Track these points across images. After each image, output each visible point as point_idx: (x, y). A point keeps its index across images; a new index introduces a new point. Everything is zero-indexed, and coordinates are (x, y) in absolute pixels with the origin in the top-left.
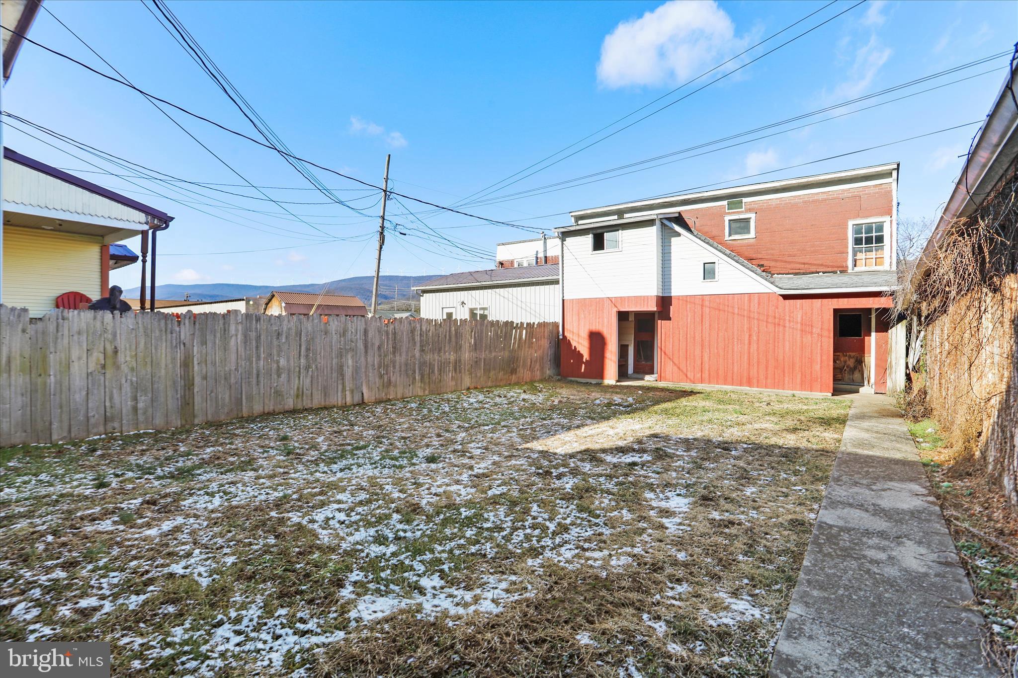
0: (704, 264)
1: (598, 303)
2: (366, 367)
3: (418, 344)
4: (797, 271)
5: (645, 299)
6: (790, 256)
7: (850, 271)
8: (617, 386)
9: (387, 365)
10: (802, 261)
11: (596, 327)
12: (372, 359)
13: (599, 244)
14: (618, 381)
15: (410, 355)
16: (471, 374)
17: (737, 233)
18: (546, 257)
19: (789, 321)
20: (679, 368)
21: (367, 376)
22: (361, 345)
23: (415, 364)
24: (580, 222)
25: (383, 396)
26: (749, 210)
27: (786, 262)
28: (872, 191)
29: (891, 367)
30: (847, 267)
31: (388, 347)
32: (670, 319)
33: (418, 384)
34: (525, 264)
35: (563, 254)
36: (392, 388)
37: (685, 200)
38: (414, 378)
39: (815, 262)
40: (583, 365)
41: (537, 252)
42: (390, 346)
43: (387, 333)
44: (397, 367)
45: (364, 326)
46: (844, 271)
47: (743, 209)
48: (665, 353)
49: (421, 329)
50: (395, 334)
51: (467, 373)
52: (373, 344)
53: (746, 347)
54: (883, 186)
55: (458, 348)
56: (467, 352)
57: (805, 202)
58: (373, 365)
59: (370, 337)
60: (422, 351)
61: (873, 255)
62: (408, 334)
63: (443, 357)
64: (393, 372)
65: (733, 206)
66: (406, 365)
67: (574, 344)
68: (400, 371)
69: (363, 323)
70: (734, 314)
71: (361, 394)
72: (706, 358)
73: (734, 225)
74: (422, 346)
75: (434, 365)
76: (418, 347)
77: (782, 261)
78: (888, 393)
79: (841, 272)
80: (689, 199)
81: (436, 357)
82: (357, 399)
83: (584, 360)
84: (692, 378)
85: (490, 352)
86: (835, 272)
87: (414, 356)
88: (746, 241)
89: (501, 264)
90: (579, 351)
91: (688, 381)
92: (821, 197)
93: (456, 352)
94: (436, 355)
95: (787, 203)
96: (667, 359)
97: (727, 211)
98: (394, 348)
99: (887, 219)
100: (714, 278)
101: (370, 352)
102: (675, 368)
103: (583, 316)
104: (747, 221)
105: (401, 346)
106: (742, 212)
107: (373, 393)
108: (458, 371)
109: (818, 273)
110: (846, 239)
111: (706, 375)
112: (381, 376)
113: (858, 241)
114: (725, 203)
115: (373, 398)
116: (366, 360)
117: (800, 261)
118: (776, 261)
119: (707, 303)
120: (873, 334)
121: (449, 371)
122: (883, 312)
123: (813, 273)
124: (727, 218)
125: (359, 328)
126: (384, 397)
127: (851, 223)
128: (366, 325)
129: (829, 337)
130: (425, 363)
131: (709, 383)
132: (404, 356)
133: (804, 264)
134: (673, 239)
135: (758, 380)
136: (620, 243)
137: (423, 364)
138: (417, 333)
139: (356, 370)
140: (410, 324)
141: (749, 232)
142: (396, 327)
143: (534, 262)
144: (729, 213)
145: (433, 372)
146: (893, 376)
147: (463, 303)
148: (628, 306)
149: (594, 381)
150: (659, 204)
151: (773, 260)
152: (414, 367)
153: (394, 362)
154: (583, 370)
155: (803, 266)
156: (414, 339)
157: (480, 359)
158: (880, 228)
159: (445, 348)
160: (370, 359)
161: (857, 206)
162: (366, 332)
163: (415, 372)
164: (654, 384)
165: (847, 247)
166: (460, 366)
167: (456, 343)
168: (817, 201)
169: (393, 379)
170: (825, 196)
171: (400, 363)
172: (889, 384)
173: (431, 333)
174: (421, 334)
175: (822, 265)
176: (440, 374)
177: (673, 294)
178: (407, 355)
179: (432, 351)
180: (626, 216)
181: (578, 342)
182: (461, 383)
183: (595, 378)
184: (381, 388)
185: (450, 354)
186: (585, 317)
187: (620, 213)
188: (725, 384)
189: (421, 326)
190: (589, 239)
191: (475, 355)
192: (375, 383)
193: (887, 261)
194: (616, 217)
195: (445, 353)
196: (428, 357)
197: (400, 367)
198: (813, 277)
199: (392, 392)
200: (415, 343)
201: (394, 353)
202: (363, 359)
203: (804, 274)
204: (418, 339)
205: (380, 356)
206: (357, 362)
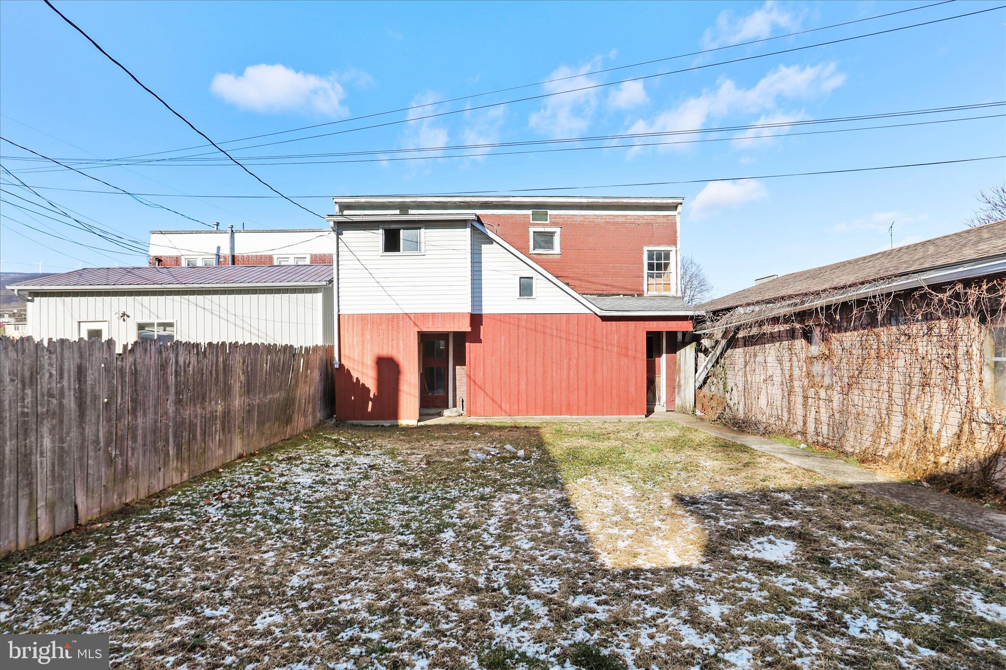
0: (520, 278)
1: (393, 320)
2: (82, 448)
3: (172, 390)
4: (600, 292)
5: (453, 316)
6: (593, 276)
7: (645, 295)
8: (421, 426)
9: (122, 436)
10: (605, 282)
11: (386, 352)
12: (94, 428)
13: (392, 243)
14: (419, 421)
15: (160, 411)
16: (242, 432)
17: (541, 247)
18: (233, 257)
19: (607, 344)
20: (493, 400)
21: (84, 467)
22: (70, 402)
23: (167, 426)
24: (346, 212)
25: (115, 501)
26: (554, 224)
27: (590, 282)
28: (661, 220)
29: (680, 386)
30: (643, 291)
31: (123, 400)
32: (480, 341)
33: (173, 464)
34: (200, 263)
35: (338, 252)
36: (131, 482)
37: (486, 203)
38: (167, 454)
39: (616, 284)
40: (370, 404)
41: (219, 248)
42: (128, 398)
43: (122, 370)
44: (140, 438)
45: (78, 361)
46: (640, 295)
47: (548, 222)
48: (475, 382)
49: (177, 362)
50: (135, 373)
51: (237, 431)
52: (95, 398)
53: (565, 372)
54: (670, 218)
55: (226, 392)
56: (237, 397)
57: (607, 223)
58: (97, 442)
59: (89, 382)
60: (178, 402)
61: (661, 281)
62: (156, 373)
63: (209, 409)
64: (133, 449)
65: (538, 217)
66: (154, 432)
67: (355, 375)
68: (144, 445)
69: (76, 355)
70: (552, 335)
71: (71, 509)
72: (523, 387)
73: (539, 238)
74: (177, 393)
75: (196, 425)
76: (172, 397)
77: (586, 281)
78: (676, 410)
79: (638, 295)
80: (491, 202)
81: (199, 411)
82: (63, 520)
83: (372, 396)
84: (508, 410)
85: (265, 394)
86: (633, 296)
87: (166, 413)
88: (551, 257)
89: (159, 260)
90: (363, 385)
91: (503, 413)
92: (620, 220)
93: (224, 399)
94: (198, 406)
95: (590, 222)
96: (477, 389)
97: (531, 222)
98: (134, 401)
99: (673, 248)
100: (531, 295)
101: (91, 415)
102: (488, 400)
103: (369, 337)
104: (552, 234)
105: (144, 396)
106: (547, 225)
107: (96, 500)
108: (226, 430)
109: (619, 295)
110: (642, 263)
111: (523, 406)
112: (111, 462)
113: (651, 267)
114: (529, 212)
115: (96, 510)
116: (82, 434)
117: (603, 282)
118: (581, 280)
119: (523, 323)
120: (664, 355)
121: (216, 431)
122: (672, 335)
123: (614, 295)
124: (532, 230)
125: (66, 367)
126: (117, 503)
127: (646, 249)
128: (81, 356)
129: (643, 360)
130: (183, 423)
131: (527, 413)
132: (150, 415)
133: (607, 285)
134: (484, 246)
135: (578, 408)
136: (423, 245)
137: (179, 426)
138: (171, 369)
139: (61, 455)
140: (160, 352)
141: (552, 248)
142: (138, 360)
143: (214, 262)
144: (534, 225)
145: (195, 438)
146: (682, 394)
147: (124, 314)
148: (433, 324)
149: (387, 423)
150: (455, 203)
151: (577, 279)
152: (167, 433)
153: (132, 429)
154: (370, 409)
155: (605, 287)
156: (166, 382)
157: (254, 406)
158: (667, 256)
159: (210, 392)
160: (89, 430)
161: (649, 233)
162: (81, 372)
163: (167, 441)
164: (458, 421)
165: (643, 272)
166: (229, 422)
167: (225, 383)
168: (617, 223)
169: (132, 464)
170: (623, 220)
171: (144, 429)
172: (678, 401)
173: (191, 369)
174: (176, 371)
175: (622, 288)
176: (204, 440)
177: (484, 312)
178: (156, 413)
179: (193, 400)
180: (411, 212)
181: (362, 373)
182: (231, 450)
183: (390, 419)
184: (110, 485)
185: (216, 403)
186: (372, 339)
187: (404, 208)
188: (544, 414)
189: (177, 356)
190: (379, 236)
191: (247, 400)
192: (100, 478)
193: (673, 287)
194: (398, 212)
195: (210, 402)
196: (187, 413)
197: (144, 437)
198: (614, 299)
199: (129, 490)
200: (168, 388)
201: (134, 412)
202: (74, 433)
203: (606, 295)
204: (171, 379)
205: (109, 420)
206: (62, 440)
